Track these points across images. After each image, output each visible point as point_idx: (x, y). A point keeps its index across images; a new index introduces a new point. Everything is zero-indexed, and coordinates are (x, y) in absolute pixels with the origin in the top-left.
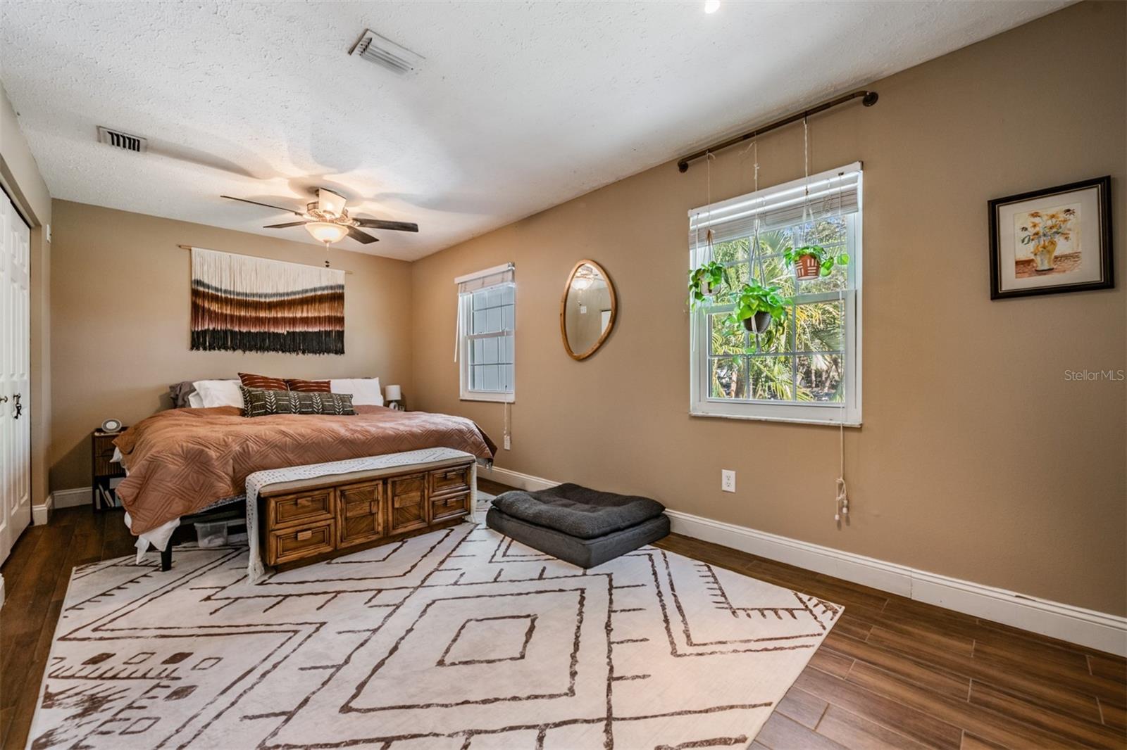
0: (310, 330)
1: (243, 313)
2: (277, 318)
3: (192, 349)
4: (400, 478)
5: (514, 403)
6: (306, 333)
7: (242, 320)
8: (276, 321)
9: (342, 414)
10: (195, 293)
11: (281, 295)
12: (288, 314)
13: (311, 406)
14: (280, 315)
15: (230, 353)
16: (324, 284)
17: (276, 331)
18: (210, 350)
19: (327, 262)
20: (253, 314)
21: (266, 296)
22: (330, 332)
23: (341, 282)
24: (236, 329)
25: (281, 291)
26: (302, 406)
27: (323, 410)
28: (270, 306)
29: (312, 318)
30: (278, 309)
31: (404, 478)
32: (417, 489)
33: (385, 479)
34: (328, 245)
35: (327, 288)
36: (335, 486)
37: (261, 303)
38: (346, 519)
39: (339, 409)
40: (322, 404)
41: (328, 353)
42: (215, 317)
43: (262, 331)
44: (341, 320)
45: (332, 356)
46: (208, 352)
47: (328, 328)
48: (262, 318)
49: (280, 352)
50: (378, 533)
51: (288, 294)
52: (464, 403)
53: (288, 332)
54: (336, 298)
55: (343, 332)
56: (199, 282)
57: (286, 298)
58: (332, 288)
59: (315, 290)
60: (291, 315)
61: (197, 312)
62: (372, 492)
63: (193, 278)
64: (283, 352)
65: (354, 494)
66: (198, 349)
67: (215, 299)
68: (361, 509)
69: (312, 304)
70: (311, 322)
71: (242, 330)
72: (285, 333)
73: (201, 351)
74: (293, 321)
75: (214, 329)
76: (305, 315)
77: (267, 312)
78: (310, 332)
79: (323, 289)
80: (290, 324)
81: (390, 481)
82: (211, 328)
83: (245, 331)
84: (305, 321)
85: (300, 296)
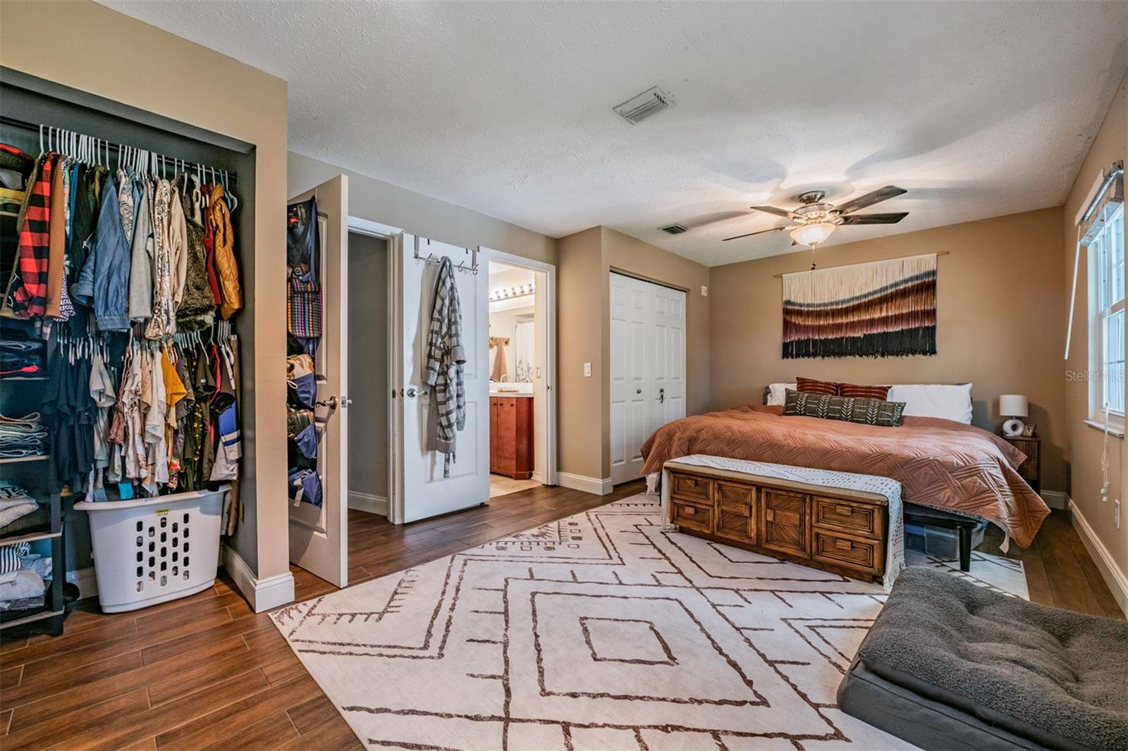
0: (891, 330)
1: (822, 323)
2: (854, 322)
3: (783, 357)
4: (775, 492)
5: (1122, 437)
6: (885, 334)
7: (820, 329)
8: (852, 326)
9: (875, 424)
10: (787, 312)
11: (858, 298)
12: (865, 317)
13: (839, 411)
14: (856, 319)
15: (811, 359)
16: (907, 276)
17: (852, 335)
18: (796, 358)
19: (814, 265)
20: (831, 322)
21: (843, 302)
22: (917, 329)
23: (931, 266)
24: (817, 337)
25: (857, 294)
26: (830, 410)
27: (852, 417)
28: (846, 312)
29: (892, 316)
30: (855, 313)
31: (780, 492)
32: (796, 511)
33: (759, 487)
34: (813, 247)
35: (911, 279)
36: (715, 478)
37: (838, 310)
38: (722, 511)
39: (872, 418)
40: (852, 411)
41: (914, 353)
42: (799, 328)
43: (838, 336)
44: (931, 314)
45: (919, 357)
46: (794, 359)
47: (912, 326)
48: (839, 324)
49: (857, 357)
50: (751, 538)
51: (865, 296)
52: (1092, 430)
53: (865, 335)
54: (926, 286)
55: (934, 328)
56: (788, 302)
57: (863, 300)
58: (917, 278)
59: (896, 284)
60: (868, 317)
61: (787, 326)
62: (745, 495)
63: (784, 299)
64: (861, 356)
65: (729, 491)
66: (788, 357)
67: (800, 313)
68: (735, 507)
69: (892, 301)
70: (892, 321)
71: (821, 338)
72: (862, 336)
73: (790, 359)
74: (872, 323)
75: (799, 339)
76: (884, 314)
77: (844, 318)
78: (890, 333)
79: (906, 281)
80: (867, 326)
81: (764, 490)
82: (797, 339)
83: (823, 338)
84: (885, 321)
85: (879, 295)
